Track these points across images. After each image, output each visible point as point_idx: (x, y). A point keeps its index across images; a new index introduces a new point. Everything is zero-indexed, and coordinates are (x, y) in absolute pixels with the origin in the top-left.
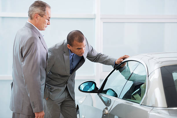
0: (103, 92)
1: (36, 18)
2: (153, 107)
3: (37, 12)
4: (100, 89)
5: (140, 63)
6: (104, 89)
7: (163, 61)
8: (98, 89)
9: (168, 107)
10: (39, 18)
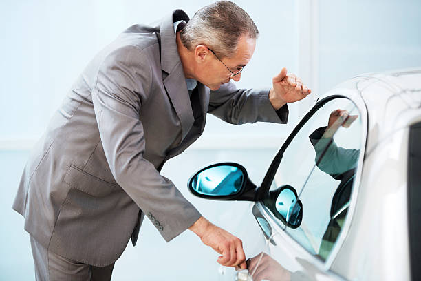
3: (207, 41)
4: (259, 188)
5: (356, 106)
6: (272, 189)
8: (255, 187)
10: (209, 57)
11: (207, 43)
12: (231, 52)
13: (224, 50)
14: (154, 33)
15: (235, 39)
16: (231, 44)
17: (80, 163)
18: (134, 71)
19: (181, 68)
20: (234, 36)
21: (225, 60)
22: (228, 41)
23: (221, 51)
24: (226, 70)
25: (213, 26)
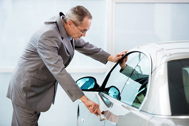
0: (104, 90)
1: (70, 25)
2: (154, 115)
3: (72, 19)
5: (145, 55)
7: (172, 53)
9: (172, 115)
10: (73, 25)
11: (72, 20)
12: (81, 24)
13: (78, 22)
14: (55, 24)
15: (83, 18)
16: (81, 20)
17: (33, 75)
18: (53, 39)
19: (67, 35)
20: (82, 17)
21: (79, 27)
22: (80, 19)
23: (77, 23)
24: (80, 31)
25: (74, 13)
